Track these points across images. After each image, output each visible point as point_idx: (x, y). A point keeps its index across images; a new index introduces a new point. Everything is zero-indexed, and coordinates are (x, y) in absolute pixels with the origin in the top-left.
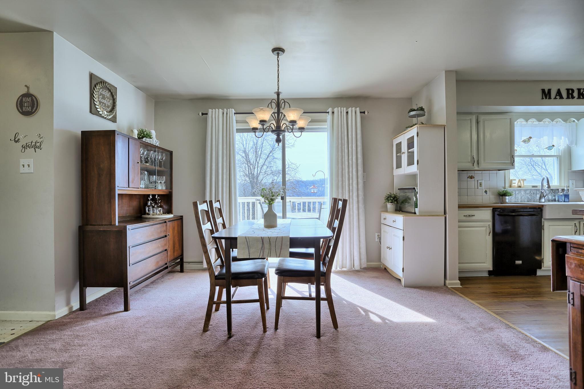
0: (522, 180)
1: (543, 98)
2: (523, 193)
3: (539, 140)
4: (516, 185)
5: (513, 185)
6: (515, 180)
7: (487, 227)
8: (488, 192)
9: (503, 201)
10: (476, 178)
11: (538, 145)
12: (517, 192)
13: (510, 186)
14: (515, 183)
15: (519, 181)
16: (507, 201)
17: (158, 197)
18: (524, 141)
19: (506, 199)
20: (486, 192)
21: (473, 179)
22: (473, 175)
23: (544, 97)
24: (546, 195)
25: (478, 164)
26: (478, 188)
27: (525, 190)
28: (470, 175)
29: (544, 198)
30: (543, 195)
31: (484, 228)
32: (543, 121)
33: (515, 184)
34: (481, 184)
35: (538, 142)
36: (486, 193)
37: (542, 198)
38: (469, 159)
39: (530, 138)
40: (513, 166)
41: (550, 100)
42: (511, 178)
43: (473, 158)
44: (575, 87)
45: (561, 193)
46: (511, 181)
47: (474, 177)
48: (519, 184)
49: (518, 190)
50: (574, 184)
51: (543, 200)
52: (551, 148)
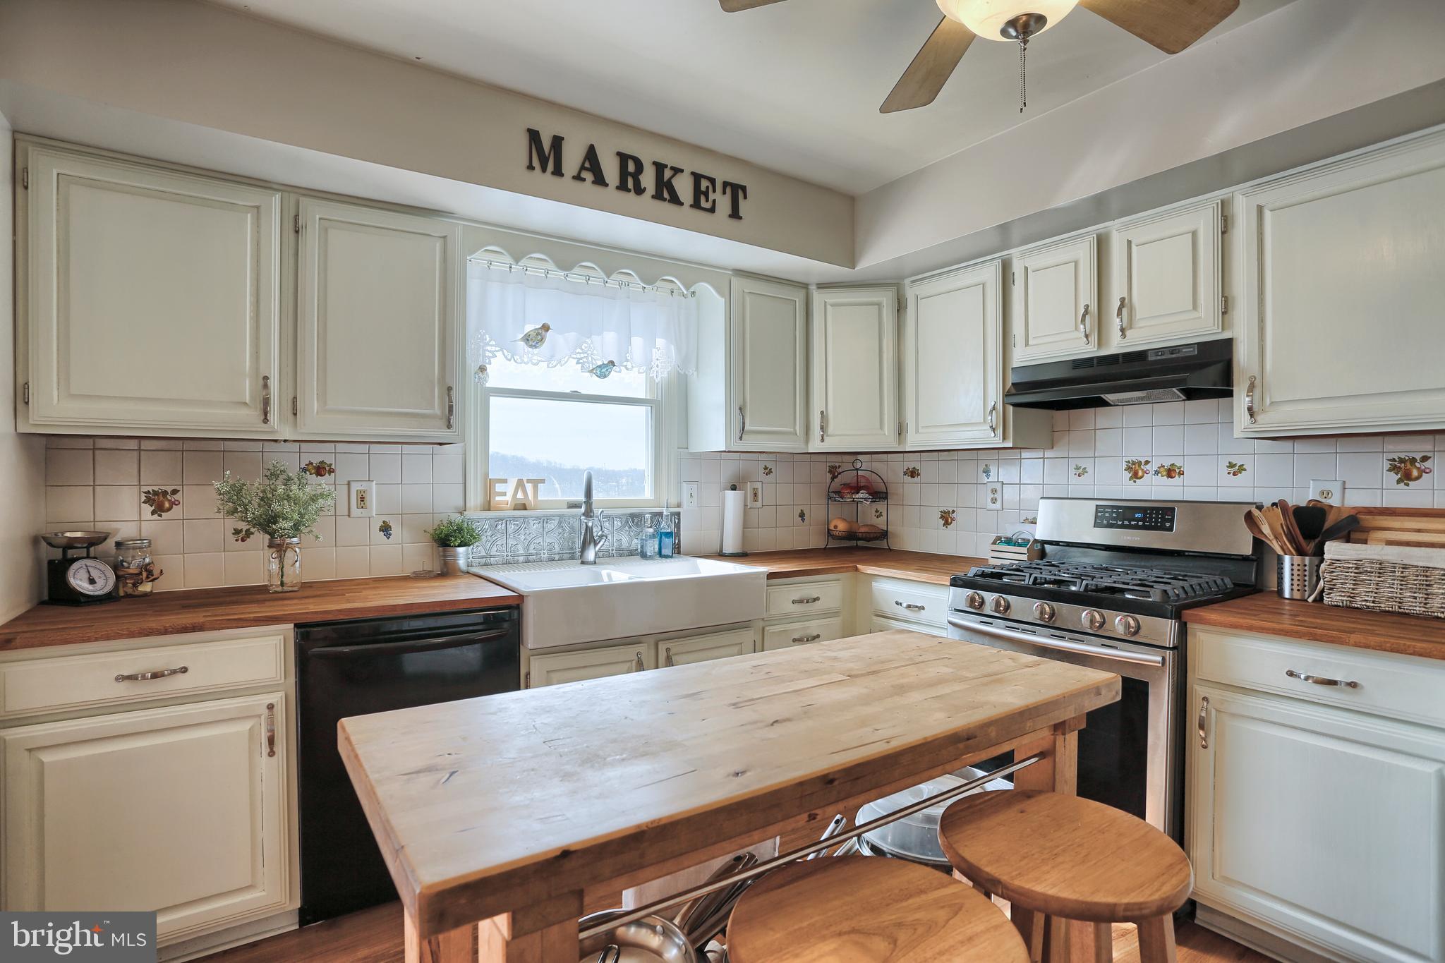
0: (529, 481)
1: (531, 167)
2: (535, 527)
3: (586, 342)
4: (508, 498)
5: (498, 498)
6: (505, 481)
7: (259, 716)
8: (396, 530)
9: (445, 563)
10: (342, 475)
11: (581, 359)
12: (511, 528)
13: (488, 506)
14: (504, 494)
15: (520, 484)
16: (462, 563)
18: (527, 339)
19: (455, 556)
20: (386, 529)
21: (328, 478)
22: (329, 460)
23: (536, 163)
24: (601, 537)
25: (295, 414)
26: (349, 516)
27: (544, 520)
28: (316, 460)
29: (592, 545)
30: (592, 536)
31: (245, 726)
33: (506, 494)
34: (362, 499)
35: (582, 349)
36: (388, 536)
37: (590, 543)
38: (247, 390)
39: (546, 328)
40: (449, 428)
41: (556, 179)
42: (487, 475)
43: (266, 386)
44: (648, 154)
45: (651, 527)
46: (489, 485)
47: (333, 467)
48: (520, 495)
49: (515, 518)
50: (695, 495)
51: (591, 554)
52: (604, 370)
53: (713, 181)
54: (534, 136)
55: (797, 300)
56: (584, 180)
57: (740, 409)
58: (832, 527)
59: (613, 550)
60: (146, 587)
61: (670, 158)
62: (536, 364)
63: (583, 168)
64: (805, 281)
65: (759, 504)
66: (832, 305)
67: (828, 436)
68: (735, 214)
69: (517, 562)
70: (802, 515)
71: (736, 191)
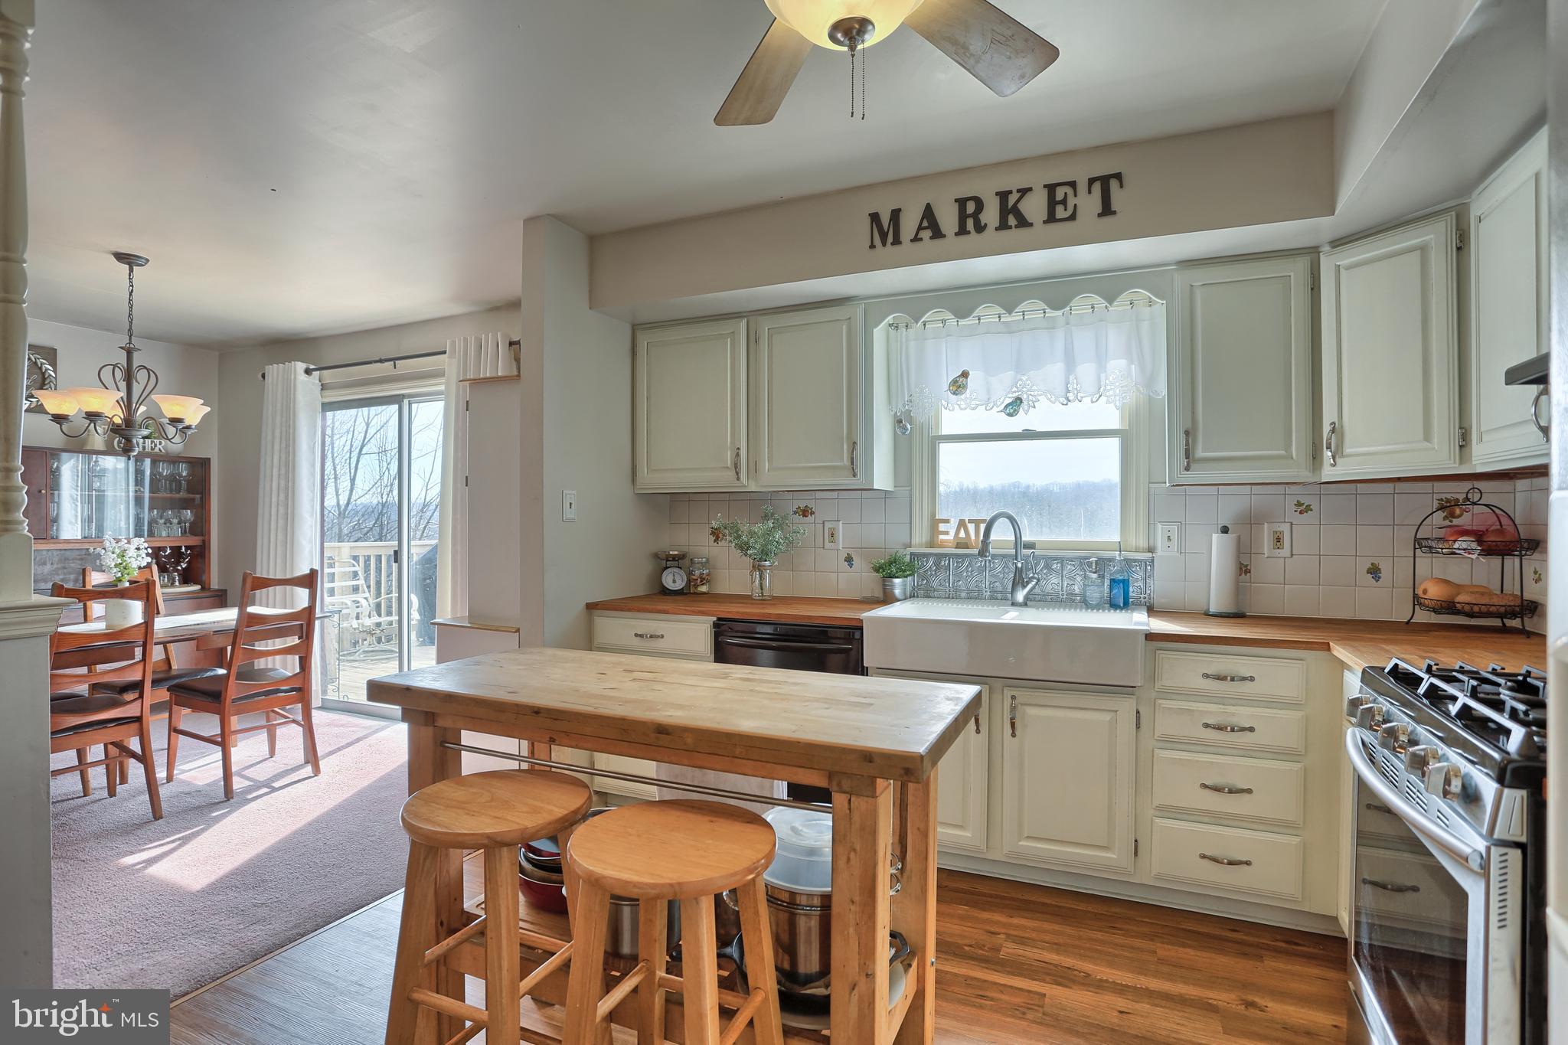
0: (970, 521)
1: (872, 246)
2: (977, 565)
4: (951, 537)
5: (942, 537)
6: (947, 521)
8: (856, 561)
10: (819, 516)
14: (947, 533)
15: (962, 524)
16: (899, 593)
17: (186, 550)
19: (893, 585)
20: (849, 559)
21: (810, 518)
22: (811, 505)
23: (877, 241)
25: (756, 473)
26: (823, 548)
28: (803, 505)
29: (1020, 586)
30: (1021, 578)
32: (975, 314)
33: (950, 533)
34: (833, 535)
36: (851, 565)
37: (1018, 584)
39: (964, 374)
40: (854, 476)
41: (897, 248)
42: (934, 515)
43: (738, 455)
44: (987, 189)
45: (1095, 573)
46: (935, 523)
47: (813, 510)
48: (962, 534)
49: (958, 556)
50: (1175, 537)
51: (1020, 596)
52: (1014, 406)
53: (1073, 184)
54: (875, 218)
55: (1292, 274)
56: (921, 239)
57: (1187, 433)
58: (1419, 592)
59: (1063, 595)
60: (704, 589)
61: (1012, 181)
62: (973, 409)
63: (920, 228)
64: (1312, 245)
65: (1285, 551)
66: (1348, 268)
67: (1342, 456)
68: (1107, 210)
69: (959, 598)
70: (1374, 571)
71: (1105, 183)
